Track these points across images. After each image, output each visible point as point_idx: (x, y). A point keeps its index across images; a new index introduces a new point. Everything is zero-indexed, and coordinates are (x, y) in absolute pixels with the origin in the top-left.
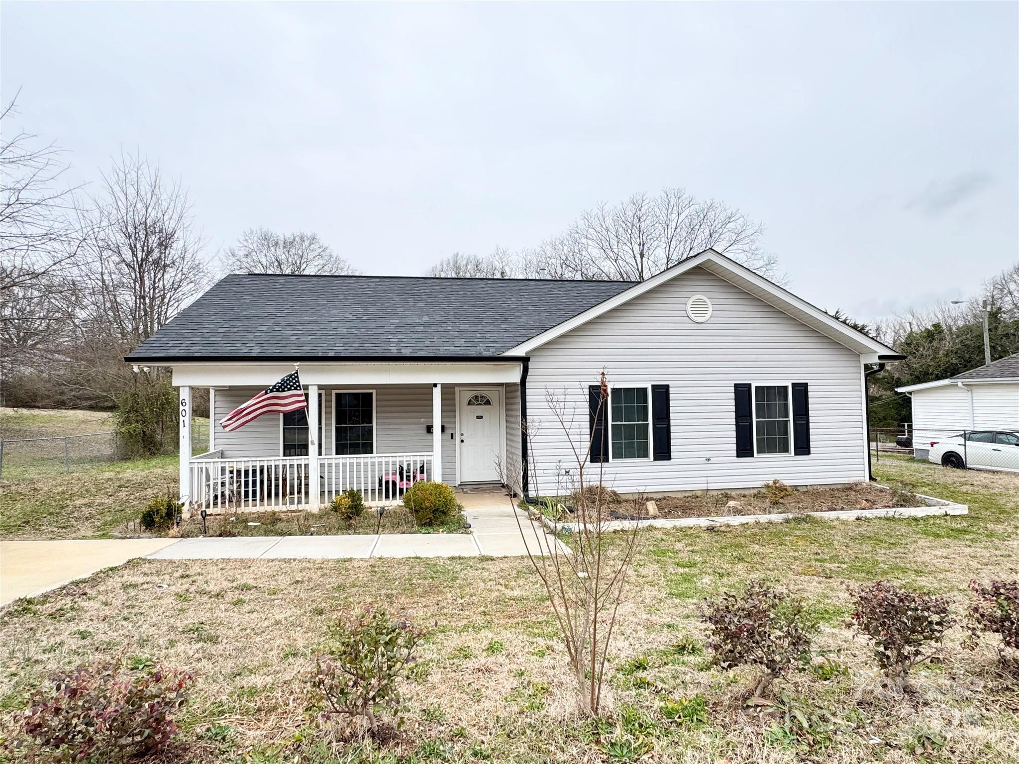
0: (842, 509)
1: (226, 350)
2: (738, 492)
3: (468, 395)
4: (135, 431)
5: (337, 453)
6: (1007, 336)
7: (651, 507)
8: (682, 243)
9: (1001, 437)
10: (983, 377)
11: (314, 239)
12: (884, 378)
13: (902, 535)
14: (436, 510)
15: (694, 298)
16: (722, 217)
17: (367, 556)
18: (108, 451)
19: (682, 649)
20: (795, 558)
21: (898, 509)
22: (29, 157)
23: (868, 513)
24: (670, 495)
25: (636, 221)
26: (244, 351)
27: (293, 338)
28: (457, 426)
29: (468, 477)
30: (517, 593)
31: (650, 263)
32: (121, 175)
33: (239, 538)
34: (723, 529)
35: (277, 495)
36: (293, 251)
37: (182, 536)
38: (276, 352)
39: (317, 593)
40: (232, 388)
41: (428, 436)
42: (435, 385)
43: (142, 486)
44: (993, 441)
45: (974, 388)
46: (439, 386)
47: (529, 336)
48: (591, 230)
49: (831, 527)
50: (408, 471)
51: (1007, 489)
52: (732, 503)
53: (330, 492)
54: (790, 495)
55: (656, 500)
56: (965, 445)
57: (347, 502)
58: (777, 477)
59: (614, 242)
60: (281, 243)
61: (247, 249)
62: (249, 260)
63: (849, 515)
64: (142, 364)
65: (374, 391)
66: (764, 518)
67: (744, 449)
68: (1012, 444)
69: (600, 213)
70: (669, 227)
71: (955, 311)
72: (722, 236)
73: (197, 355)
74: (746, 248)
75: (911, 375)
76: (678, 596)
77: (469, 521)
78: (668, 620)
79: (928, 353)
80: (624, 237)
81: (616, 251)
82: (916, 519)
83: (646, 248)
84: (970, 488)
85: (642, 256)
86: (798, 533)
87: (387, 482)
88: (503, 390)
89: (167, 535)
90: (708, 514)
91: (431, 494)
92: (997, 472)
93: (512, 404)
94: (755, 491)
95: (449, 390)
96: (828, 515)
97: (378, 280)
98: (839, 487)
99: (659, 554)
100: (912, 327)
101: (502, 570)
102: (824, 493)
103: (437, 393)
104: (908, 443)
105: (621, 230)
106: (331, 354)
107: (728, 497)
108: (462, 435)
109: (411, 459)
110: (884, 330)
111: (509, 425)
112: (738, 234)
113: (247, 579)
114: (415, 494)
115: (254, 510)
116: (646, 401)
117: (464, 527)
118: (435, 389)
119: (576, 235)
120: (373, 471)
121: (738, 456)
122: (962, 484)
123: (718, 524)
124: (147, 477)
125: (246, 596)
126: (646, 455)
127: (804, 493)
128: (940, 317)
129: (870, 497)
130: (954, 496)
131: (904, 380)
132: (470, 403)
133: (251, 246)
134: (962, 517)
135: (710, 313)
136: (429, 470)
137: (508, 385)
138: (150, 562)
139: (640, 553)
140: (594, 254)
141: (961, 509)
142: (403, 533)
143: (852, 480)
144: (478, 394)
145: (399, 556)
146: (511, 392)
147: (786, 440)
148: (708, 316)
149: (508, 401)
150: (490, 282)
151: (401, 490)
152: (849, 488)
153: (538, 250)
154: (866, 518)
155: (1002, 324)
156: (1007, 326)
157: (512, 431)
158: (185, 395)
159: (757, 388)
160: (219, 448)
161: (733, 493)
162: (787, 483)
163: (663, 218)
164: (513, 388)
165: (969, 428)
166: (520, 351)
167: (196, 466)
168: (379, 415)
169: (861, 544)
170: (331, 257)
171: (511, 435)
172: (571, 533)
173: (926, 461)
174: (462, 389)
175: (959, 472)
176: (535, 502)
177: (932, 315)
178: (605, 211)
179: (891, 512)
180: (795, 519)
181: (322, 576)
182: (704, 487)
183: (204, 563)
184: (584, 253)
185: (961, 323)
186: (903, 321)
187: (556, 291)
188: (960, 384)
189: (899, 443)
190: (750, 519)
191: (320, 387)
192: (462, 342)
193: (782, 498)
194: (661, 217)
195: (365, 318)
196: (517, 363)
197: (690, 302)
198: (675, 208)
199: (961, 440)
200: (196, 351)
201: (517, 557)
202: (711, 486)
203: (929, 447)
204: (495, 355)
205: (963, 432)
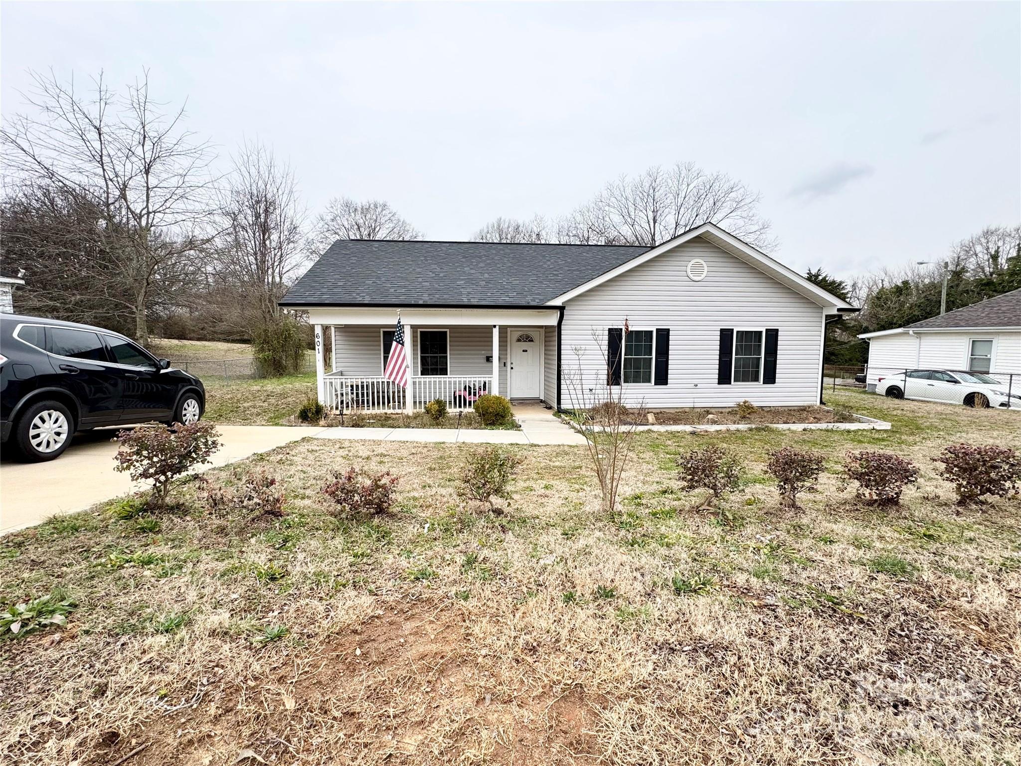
0: (794, 423)
1: (347, 299)
2: (717, 410)
3: (517, 335)
4: (268, 357)
5: (422, 374)
6: (967, 292)
7: (651, 418)
8: (690, 210)
9: (937, 375)
10: (931, 326)
11: (385, 206)
12: (853, 327)
13: (834, 441)
14: (498, 414)
15: (693, 262)
16: (726, 187)
17: (455, 442)
18: (248, 372)
19: (665, 492)
20: (751, 452)
21: (836, 424)
22: (194, 151)
23: (812, 426)
24: (665, 410)
25: (651, 191)
26: (359, 300)
27: (392, 290)
28: (509, 356)
29: (516, 395)
30: (557, 464)
31: (662, 227)
32: (245, 157)
33: (365, 429)
34: (702, 433)
35: (378, 403)
36: (368, 216)
37: (328, 426)
38: (382, 301)
39: (428, 460)
40: (347, 327)
41: (489, 364)
42: (495, 326)
43: (283, 395)
44: (929, 378)
45: (921, 335)
46: (497, 327)
47: (565, 290)
48: (613, 199)
49: (782, 435)
50: (475, 389)
51: (929, 413)
52: (710, 416)
53: (420, 402)
54: (755, 412)
55: (654, 414)
56: (905, 381)
57: (436, 407)
58: (747, 399)
59: (632, 209)
60: (359, 209)
61: (333, 214)
62: (335, 223)
63: (798, 427)
64: (290, 308)
65: (448, 330)
66: (733, 427)
67: (724, 378)
68: (944, 380)
69: (621, 185)
70: (680, 196)
71: (923, 270)
72: (724, 205)
73: (326, 302)
74: (744, 214)
75: (878, 324)
76: (666, 469)
77: (520, 423)
78: (658, 479)
79: (894, 306)
80: (641, 205)
81: (633, 217)
82: (849, 431)
83: (658, 214)
84: (899, 412)
85: (655, 222)
86: (757, 437)
87: (460, 396)
88: (543, 331)
89: (318, 425)
90: (693, 423)
91: (494, 403)
92: (928, 402)
93: (550, 341)
94: (730, 410)
95: (503, 329)
96: (781, 426)
97: (448, 244)
98: (796, 408)
99: (654, 446)
100: (884, 283)
101: (546, 452)
102: (782, 413)
103: (496, 332)
104: (863, 380)
105: (638, 198)
106: (421, 302)
107: (708, 413)
108: (512, 363)
109: (475, 380)
110: (859, 286)
111: (546, 357)
112: (738, 203)
113: (380, 450)
114: (482, 403)
115: (369, 412)
116: (651, 341)
117: (516, 427)
118: (494, 329)
119: (600, 204)
120: (450, 388)
121: (719, 383)
122: (895, 409)
123: (699, 430)
124: (284, 390)
125: (385, 460)
126: (649, 381)
127: (768, 412)
128: (910, 275)
129: (818, 416)
130: (884, 417)
131: (871, 328)
132: (519, 340)
133: (336, 212)
134: (886, 431)
135: (705, 273)
136: (490, 388)
137: (546, 327)
138: (317, 439)
139: (640, 446)
140: (616, 220)
141: (887, 426)
142: (475, 429)
143: (806, 404)
144: (525, 333)
145: (476, 442)
146: (550, 332)
147: (757, 372)
148: (703, 276)
149: (547, 339)
150: (533, 246)
151: (470, 402)
152: (803, 409)
153: (569, 216)
154: (811, 429)
155: (963, 282)
156: (968, 283)
157: (549, 362)
158: (318, 331)
159: (738, 332)
160: (340, 369)
161: (713, 411)
162: (755, 404)
163: (674, 189)
164: (551, 330)
165: (913, 366)
166: (558, 302)
167: (328, 381)
168: (452, 348)
169: (801, 445)
170: (399, 220)
171: (549, 364)
172: (592, 433)
173: (874, 393)
174: (513, 329)
175: (897, 401)
176: (566, 412)
177: (903, 273)
178: (625, 182)
179: (830, 426)
180: (756, 429)
181: (428, 451)
182: (691, 405)
183: (350, 441)
184: (607, 219)
185: (927, 281)
186: (877, 278)
187: (584, 254)
188: (911, 332)
189: (858, 380)
190: (723, 428)
191: (413, 327)
192: (515, 294)
193: (749, 414)
194: (673, 188)
195: (442, 275)
196: (555, 311)
197: (690, 264)
198: (685, 179)
199: (903, 377)
200: (326, 299)
201: (555, 446)
202: (697, 405)
203: (877, 382)
204: (540, 304)
205: (904, 371)
